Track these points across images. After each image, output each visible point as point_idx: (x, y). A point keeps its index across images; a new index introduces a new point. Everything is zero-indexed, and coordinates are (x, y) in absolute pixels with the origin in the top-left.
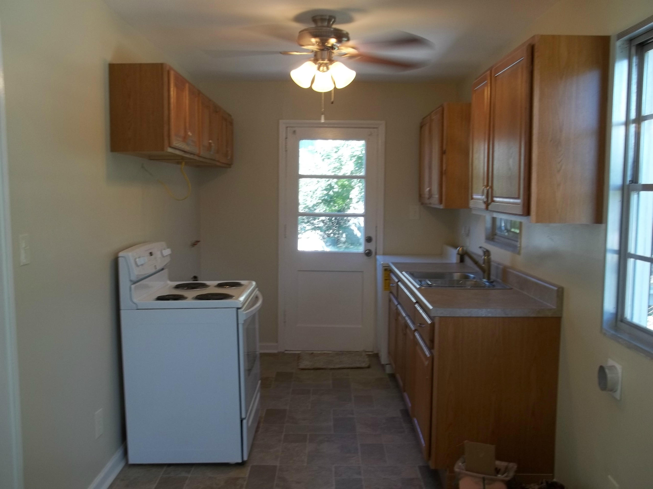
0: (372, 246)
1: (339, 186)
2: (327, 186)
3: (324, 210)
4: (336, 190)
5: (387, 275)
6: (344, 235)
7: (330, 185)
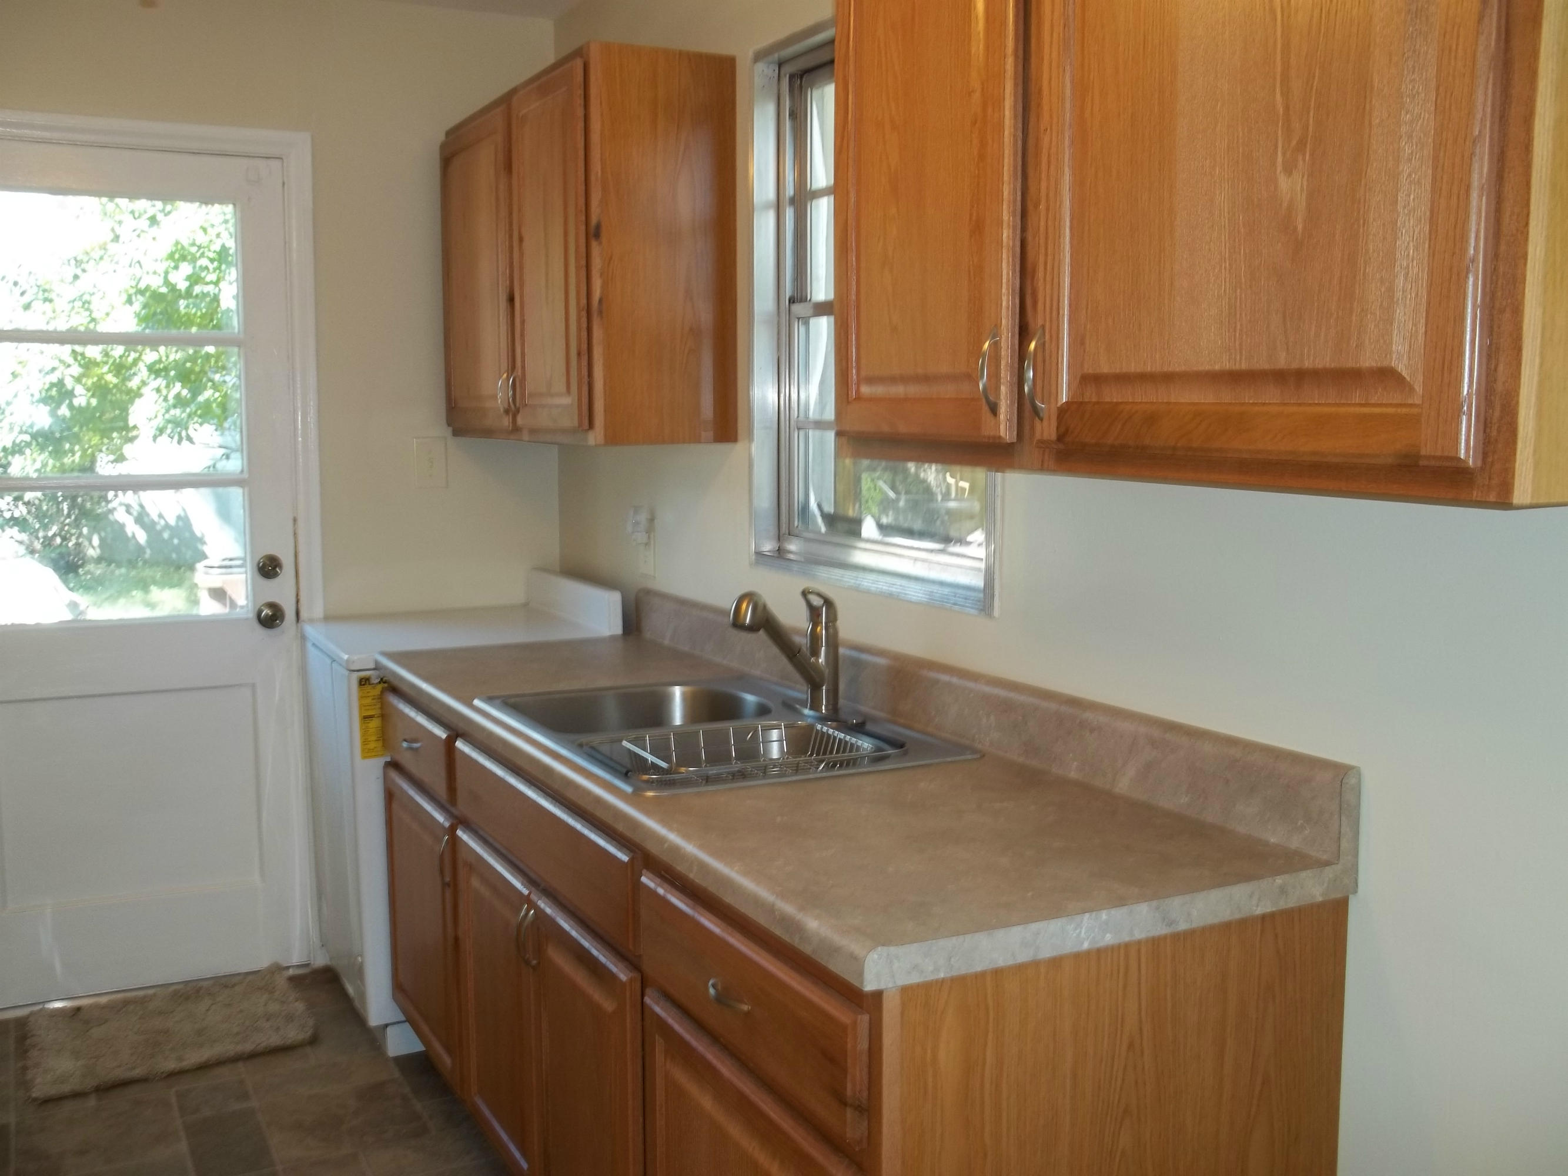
0: (281, 591)
1: (88, 390)
2: (47, 390)
3: (38, 465)
4: (80, 401)
5: (371, 698)
6: (96, 540)
7: (60, 383)
